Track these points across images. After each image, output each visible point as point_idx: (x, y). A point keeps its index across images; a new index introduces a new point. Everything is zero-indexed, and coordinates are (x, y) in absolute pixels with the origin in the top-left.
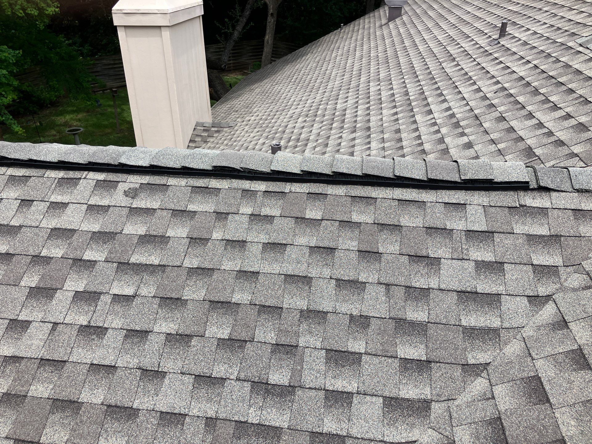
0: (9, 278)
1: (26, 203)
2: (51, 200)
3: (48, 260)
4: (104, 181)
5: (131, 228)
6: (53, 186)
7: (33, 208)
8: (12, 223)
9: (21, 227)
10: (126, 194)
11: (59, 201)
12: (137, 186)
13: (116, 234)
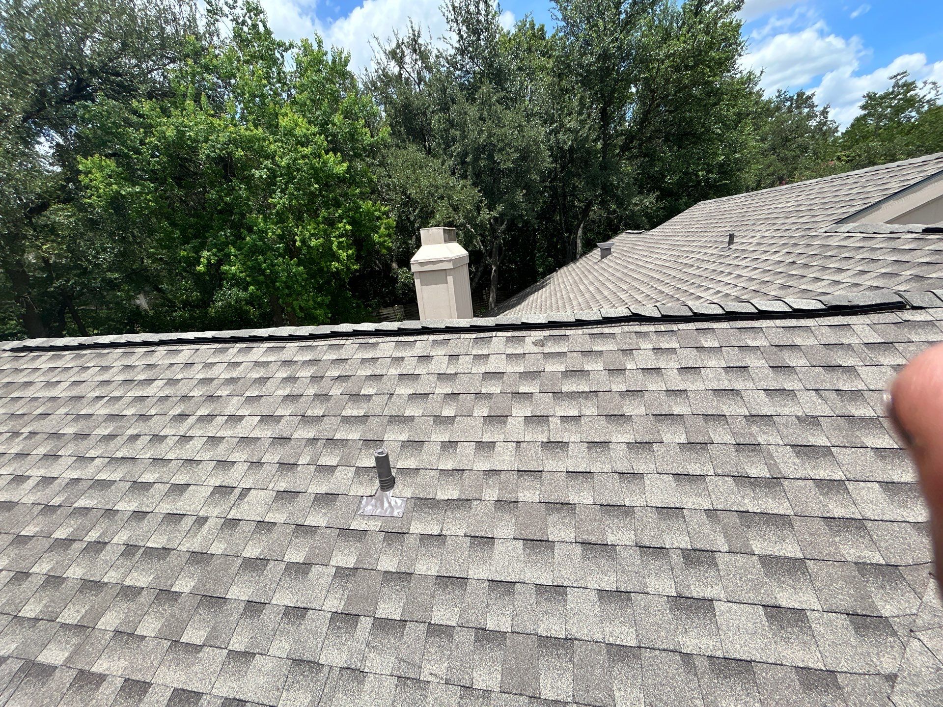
0: (463, 411)
1: (453, 357)
2: (473, 353)
3: (489, 395)
4: (512, 337)
5: (550, 367)
6: (471, 344)
7: (460, 361)
8: (448, 372)
9: (456, 374)
10: (535, 344)
11: (481, 353)
12: (542, 338)
13: (540, 372)
